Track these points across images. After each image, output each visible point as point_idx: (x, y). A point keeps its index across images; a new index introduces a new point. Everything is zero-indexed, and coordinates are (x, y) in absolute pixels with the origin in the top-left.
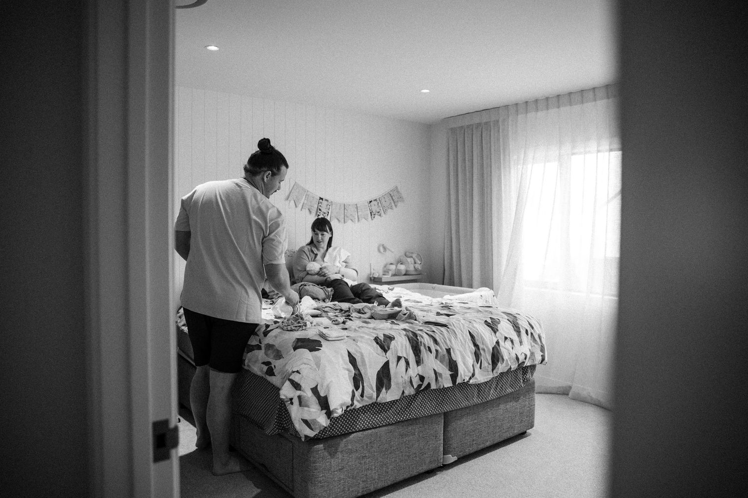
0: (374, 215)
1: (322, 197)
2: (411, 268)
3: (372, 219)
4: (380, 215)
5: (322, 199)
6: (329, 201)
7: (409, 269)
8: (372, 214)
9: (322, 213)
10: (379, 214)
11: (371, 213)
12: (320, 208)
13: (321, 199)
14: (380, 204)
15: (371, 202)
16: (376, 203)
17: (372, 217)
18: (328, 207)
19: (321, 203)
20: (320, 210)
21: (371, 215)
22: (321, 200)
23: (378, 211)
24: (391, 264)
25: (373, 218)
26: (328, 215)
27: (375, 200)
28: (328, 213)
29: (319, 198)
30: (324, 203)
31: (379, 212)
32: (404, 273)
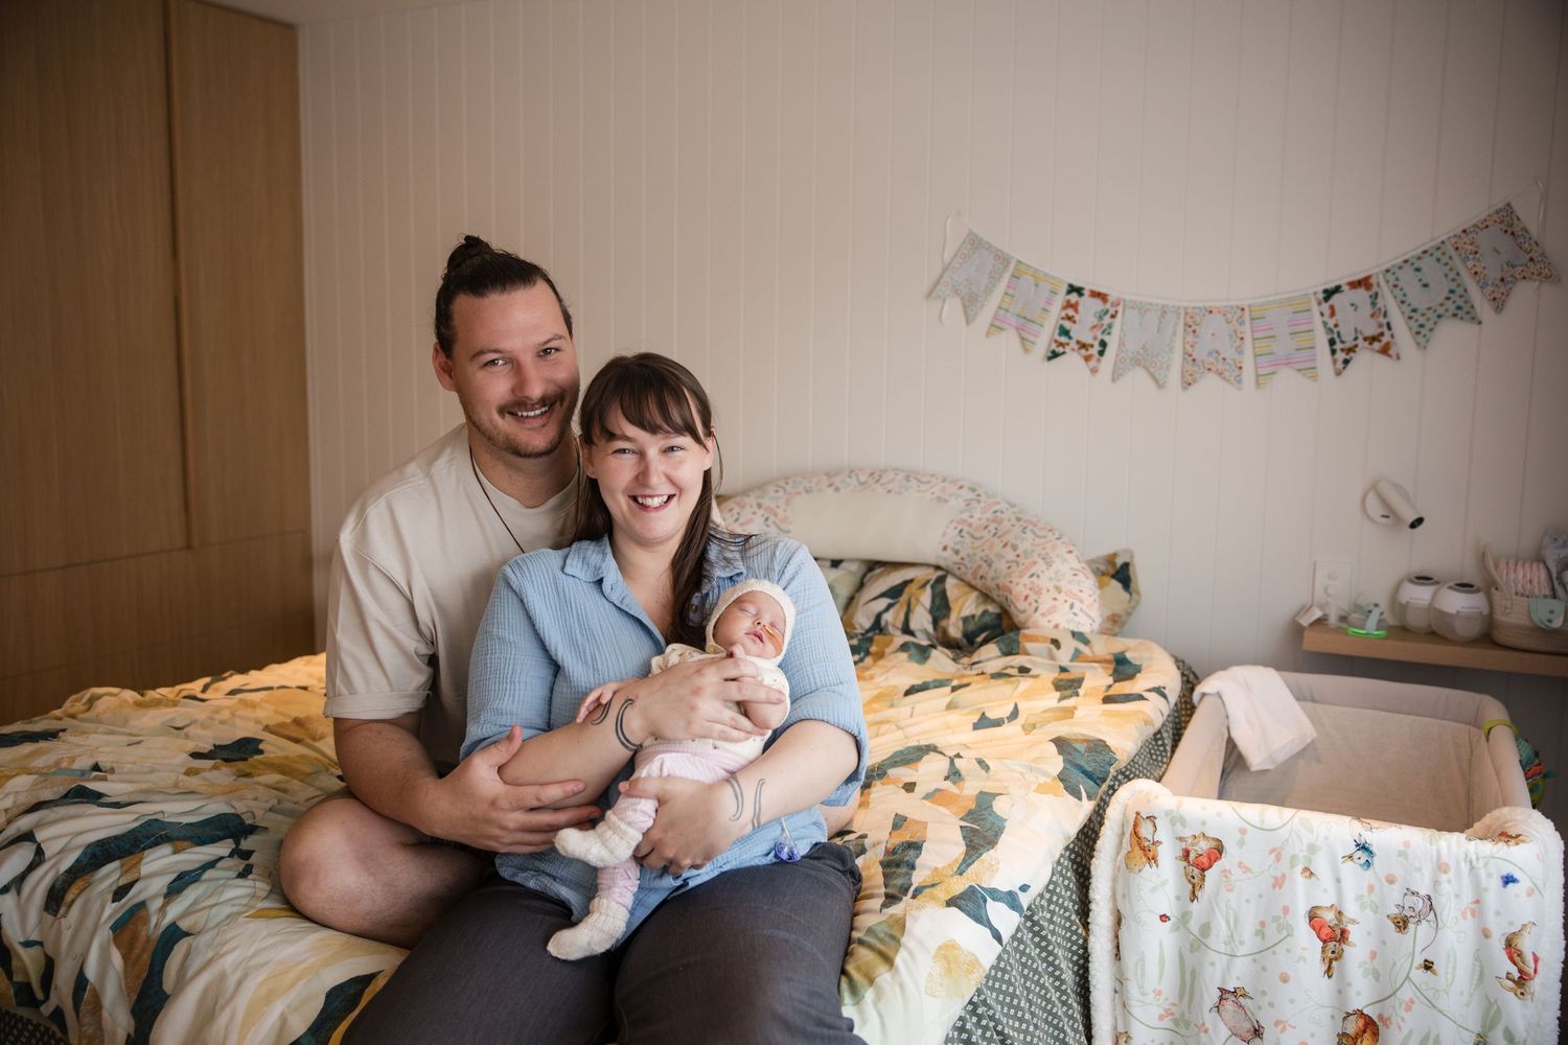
0: (1351, 350)
1: (1077, 284)
2: (1514, 615)
3: (1338, 373)
4: (1385, 351)
5: (1079, 291)
6: (1111, 299)
7: (1500, 617)
8: (1338, 346)
9: (1073, 344)
10: (1377, 345)
11: (1332, 342)
12: (1067, 325)
13: (1073, 289)
14: (1388, 301)
15: (1329, 294)
16: (1361, 295)
17: (1335, 361)
18: (1107, 320)
19: (1075, 307)
20: (1065, 332)
21: (1333, 352)
22: (1074, 297)
23: (1371, 331)
24: (1423, 579)
25: (1340, 365)
26: (1101, 353)
27: (1363, 283)
28: (1103, 344)
29: (1065, 288)
30: (1088, 307)
31: (1373, 339)
32: (1467, 630)
